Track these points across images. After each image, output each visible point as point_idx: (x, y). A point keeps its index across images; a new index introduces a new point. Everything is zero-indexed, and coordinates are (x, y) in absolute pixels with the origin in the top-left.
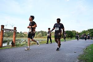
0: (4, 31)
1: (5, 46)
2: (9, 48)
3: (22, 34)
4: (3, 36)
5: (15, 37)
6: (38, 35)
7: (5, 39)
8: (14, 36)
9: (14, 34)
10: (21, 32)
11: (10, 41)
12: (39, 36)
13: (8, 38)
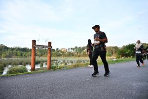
0: (37, 48)
1: (38, 69)
2: (44, 72)
3: (59, 52)
4: (35, 55)
5: (50, 57)
6: (82, 53)
7: (37, 58)
8: (49, 55)
9: (48, 51)
10: (57, 49)
11: (43, 62)
12: (84, 54)
13: (41, 57)
